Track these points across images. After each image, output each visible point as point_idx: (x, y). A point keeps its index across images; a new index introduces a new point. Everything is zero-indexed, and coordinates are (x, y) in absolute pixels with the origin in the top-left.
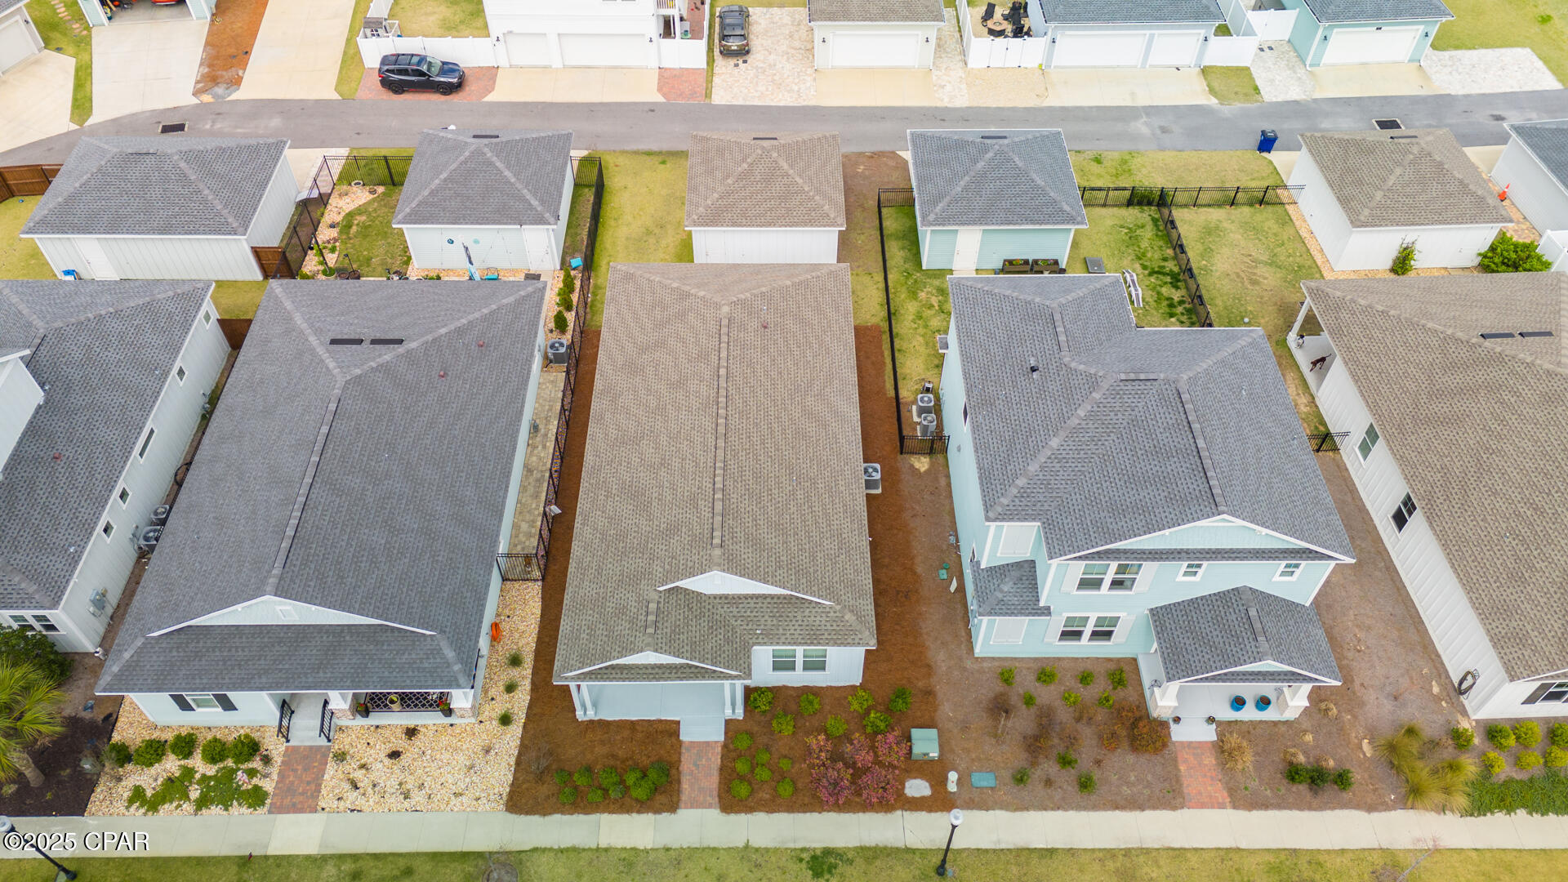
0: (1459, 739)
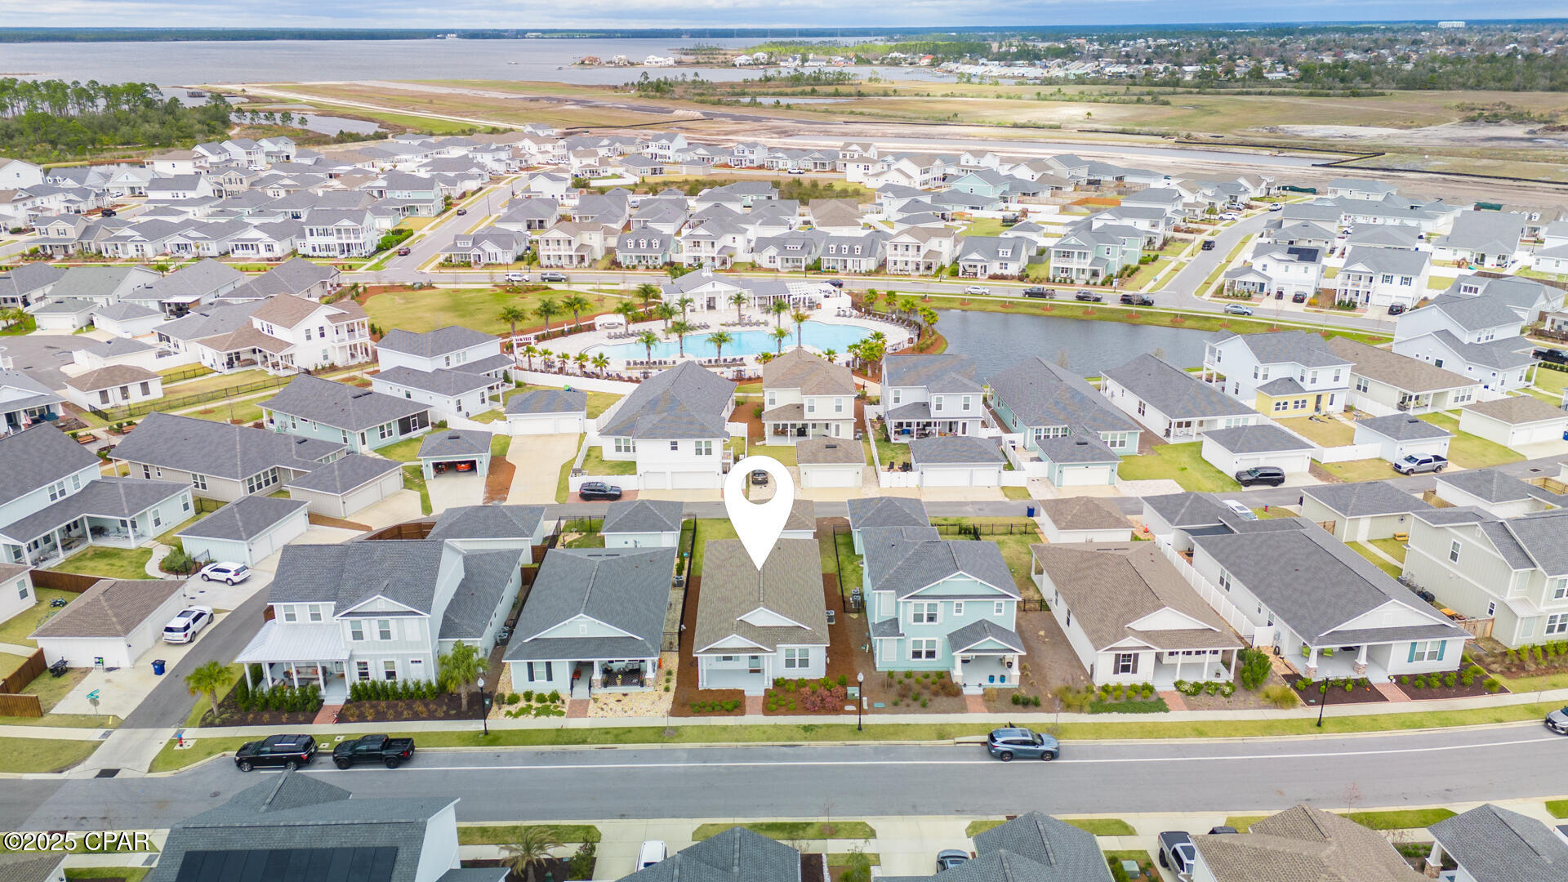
0: (1089, 690)
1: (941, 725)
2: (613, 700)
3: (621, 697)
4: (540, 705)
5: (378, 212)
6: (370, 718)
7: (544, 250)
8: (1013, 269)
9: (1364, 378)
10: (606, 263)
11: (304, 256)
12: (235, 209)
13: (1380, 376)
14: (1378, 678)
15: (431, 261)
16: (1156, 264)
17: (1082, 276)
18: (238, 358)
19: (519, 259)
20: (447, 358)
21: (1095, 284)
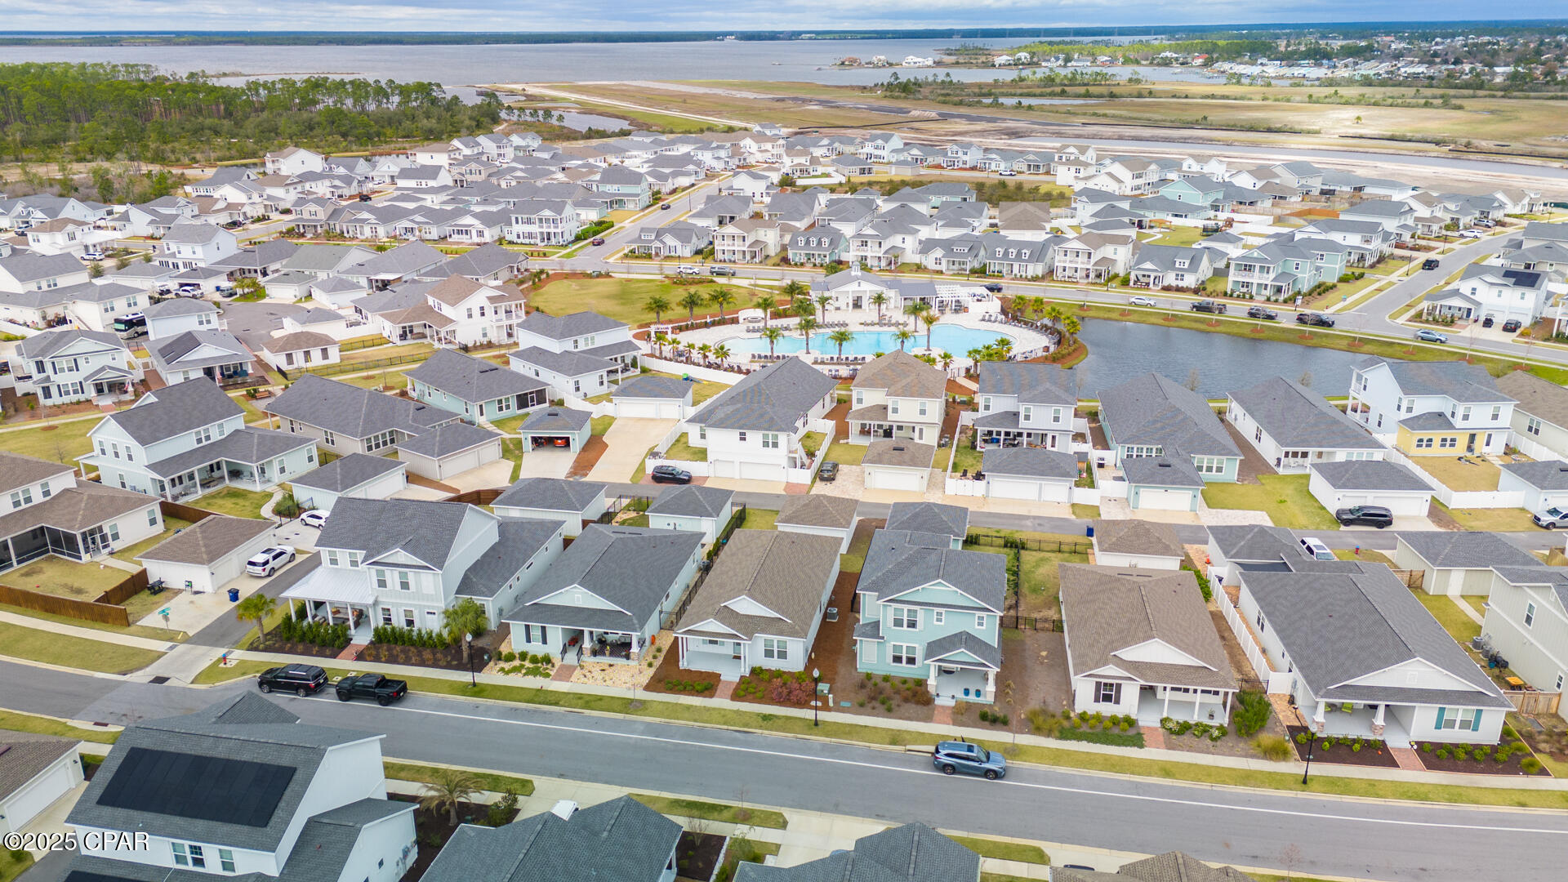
0: (1065, 715)
1: (899, 731)
2: (598, 669)
3: (606, 667)
4: (531, 666)
5: (585, 204)
7: (718, 245)
8: (1190, 281)
9: (1537, 418)
10: (777, 260)
11: (510, 243)
12: (466, 198)
13: (1555, 417)
15: (619, 252)
16: (1359, 282)
17: (1264, 292)
18: (411, 332)
19: (698, 252)
20: (576, 342)
21: (1276, 301)
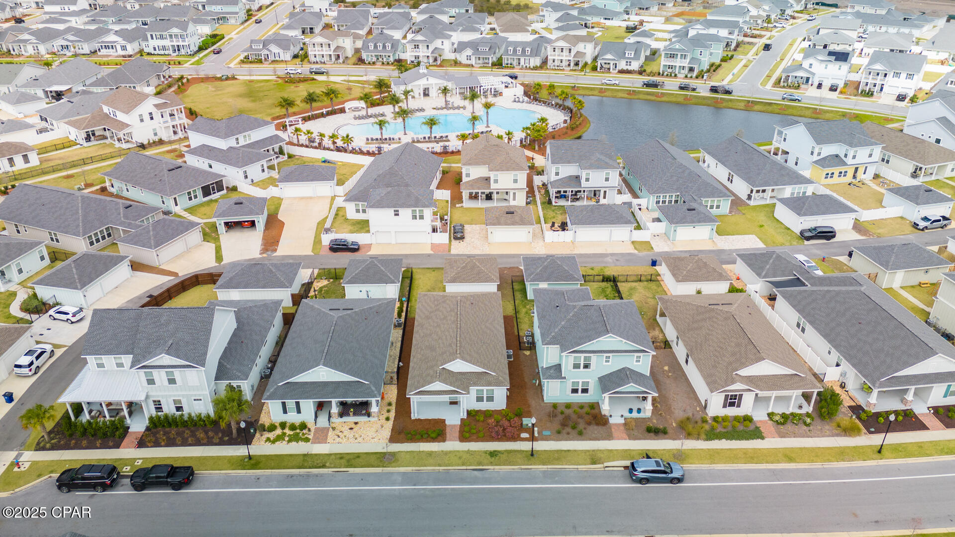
0: (704, 421)
1: (593, 451)
2: (347, 428)
3: (353, 426)
4: (292, 433)
5: (198, 21)
6: (163, 443)
7: (311, 51)
8: (635, 66)
9: (888, 153)
10: (354, 60)
11: (149, 54)
12: (103, 19)
13: (900, 152)
14: (920, 409)
15: (235, 58)
16: (732, 61)
17: (682, 71)
18: (94, 134)
19: (295, 57)
20: (237, 139)
21: (691, 77)
